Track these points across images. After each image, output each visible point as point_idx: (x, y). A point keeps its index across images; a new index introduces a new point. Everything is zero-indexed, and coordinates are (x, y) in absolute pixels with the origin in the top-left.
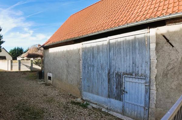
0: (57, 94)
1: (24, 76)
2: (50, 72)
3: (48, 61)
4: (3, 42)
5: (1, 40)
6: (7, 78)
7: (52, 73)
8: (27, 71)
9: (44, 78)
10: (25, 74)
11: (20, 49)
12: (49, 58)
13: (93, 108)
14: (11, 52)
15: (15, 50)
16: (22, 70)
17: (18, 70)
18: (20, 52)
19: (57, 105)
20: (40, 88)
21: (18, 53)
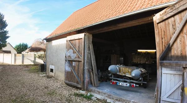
0: (59, 87)
1: (26, 69)
2: (53, 65)
3: (50, 54)
4: (8, 37)
5: (7, 35)
6: (9, 70)
7: (54, 65)
8: (30, 65)
9: (46, 71)
10: (28, 67)
11: (25, 44)
12: (52, 50)
13: (97, 99)
14: (16, 47)
15: (20, 45)
16: (25, 63)
17: (21, 63)
18: (25, 48)
19: (59, 98)
20: (41, 81)
21: (23, 48)
